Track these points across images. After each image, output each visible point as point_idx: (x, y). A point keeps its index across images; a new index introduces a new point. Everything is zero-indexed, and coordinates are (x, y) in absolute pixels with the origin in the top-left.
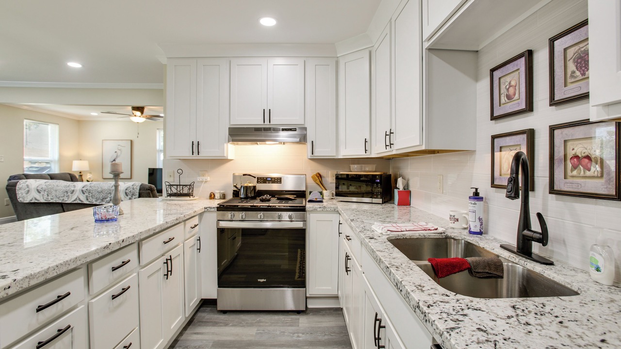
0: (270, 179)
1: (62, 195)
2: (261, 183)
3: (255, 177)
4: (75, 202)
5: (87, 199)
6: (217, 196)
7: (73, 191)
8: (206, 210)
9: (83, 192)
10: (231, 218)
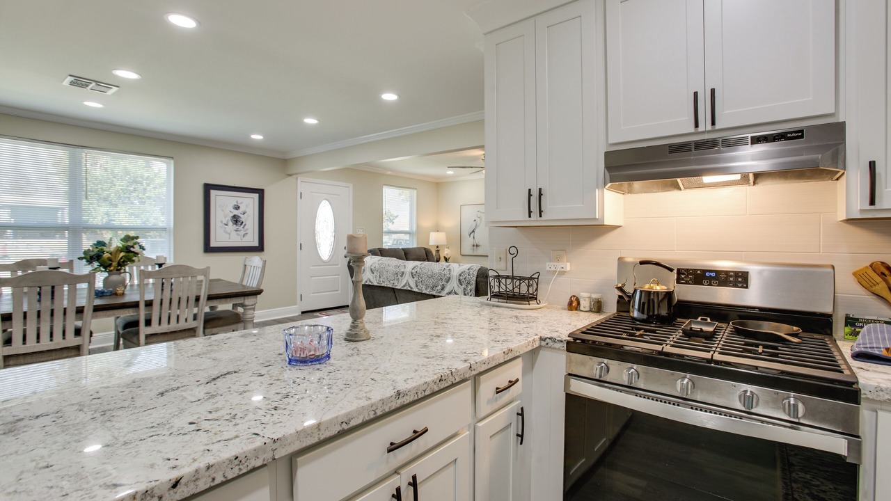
0: (713, 274)
1: (393, 278)
2: (687, 283)
3: (671, 270)
4: (404, 288)
5: (417, 286)
6: (585, 304)
7: (403, 273)
8: (543, 343)
9: (413, 275)
10: (600, 376)
